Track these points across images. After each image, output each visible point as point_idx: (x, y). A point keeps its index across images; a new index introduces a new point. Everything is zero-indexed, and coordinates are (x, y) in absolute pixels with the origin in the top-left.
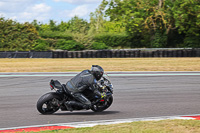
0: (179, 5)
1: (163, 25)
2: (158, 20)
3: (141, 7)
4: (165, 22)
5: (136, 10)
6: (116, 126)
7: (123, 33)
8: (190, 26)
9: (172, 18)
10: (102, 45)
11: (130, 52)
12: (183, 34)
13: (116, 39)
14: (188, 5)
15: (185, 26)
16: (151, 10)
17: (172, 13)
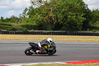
0: (60, 12)
2: (51, 18)
3: (43, 12)
4: (53, 19)
5: (41, 13)
7: (34, 24)
8: (65, 21)
9: (57, 17)
10: (25, 29)
11: (37, 32)
12: (62, 25)
13: (31, 26)
14: (65, 12)
15: (62, 21)
16: (47, 14)
17: (57, 15)
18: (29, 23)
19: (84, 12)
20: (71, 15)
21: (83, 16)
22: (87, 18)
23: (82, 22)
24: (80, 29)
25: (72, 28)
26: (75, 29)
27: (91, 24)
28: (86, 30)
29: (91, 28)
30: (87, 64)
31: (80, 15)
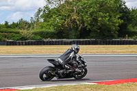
0: (87, 12)
1: (77, 24)
2: (74, 21)
3: (63, 13)
4: (78, 23)
5: (60, 15)
6: (47, 88)
7: (52, 30)
8: (94, 26)
9: (82, 20)
10: (39, 37)
11: (56, 42)
12: (90, 31)
13: (47, 33)
14: (93, 12)
15: (91, 25)
16: (69, 15)
17: (82, 17)
18: (44, 30)
19: (120, 12)
20: (102, 17)
21: (119, 18)
22: (124, 20)
23: (119, 26)
24: (116, 35)
25: (104, 35)
26: (108, 36)
27: (130, 28)
28: (124, 37)
29: (131, 34)
30: (126, 84)
31: (115, 16)
